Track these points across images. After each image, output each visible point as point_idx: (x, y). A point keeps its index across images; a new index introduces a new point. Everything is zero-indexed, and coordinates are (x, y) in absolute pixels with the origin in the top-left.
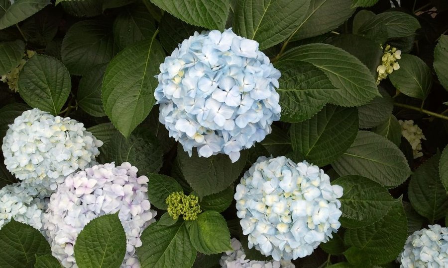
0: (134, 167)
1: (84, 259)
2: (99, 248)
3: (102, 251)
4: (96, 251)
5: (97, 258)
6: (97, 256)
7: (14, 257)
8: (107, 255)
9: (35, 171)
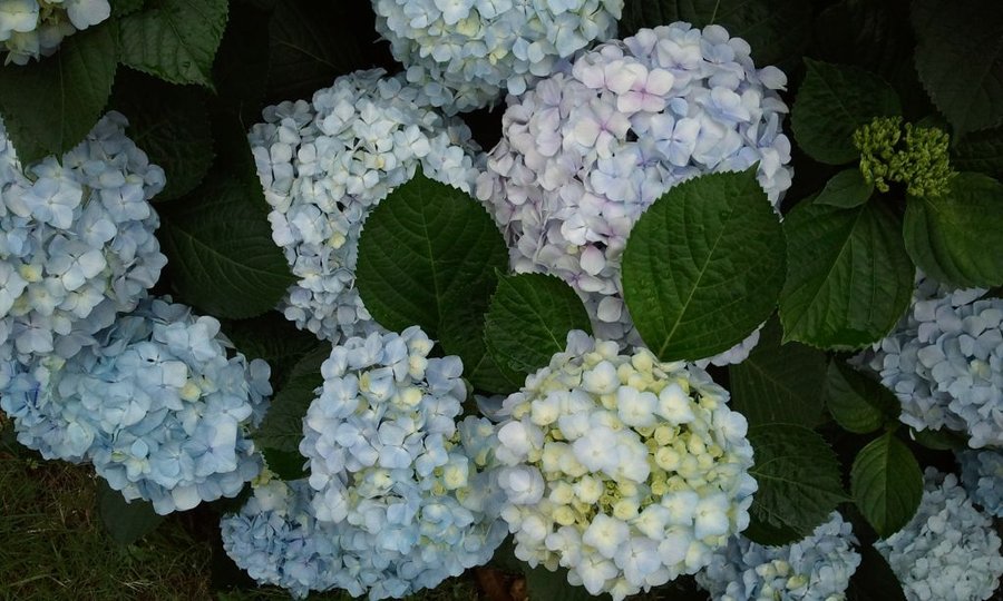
0: (739, 39)
1: (643, 288)
2: (688, 261)
3: (696, 269)
4: (674, 268)
5: (678, 287)
6: (676, 280)
7: (406, 272)
8: (709, 281)
9: (483, 41)
